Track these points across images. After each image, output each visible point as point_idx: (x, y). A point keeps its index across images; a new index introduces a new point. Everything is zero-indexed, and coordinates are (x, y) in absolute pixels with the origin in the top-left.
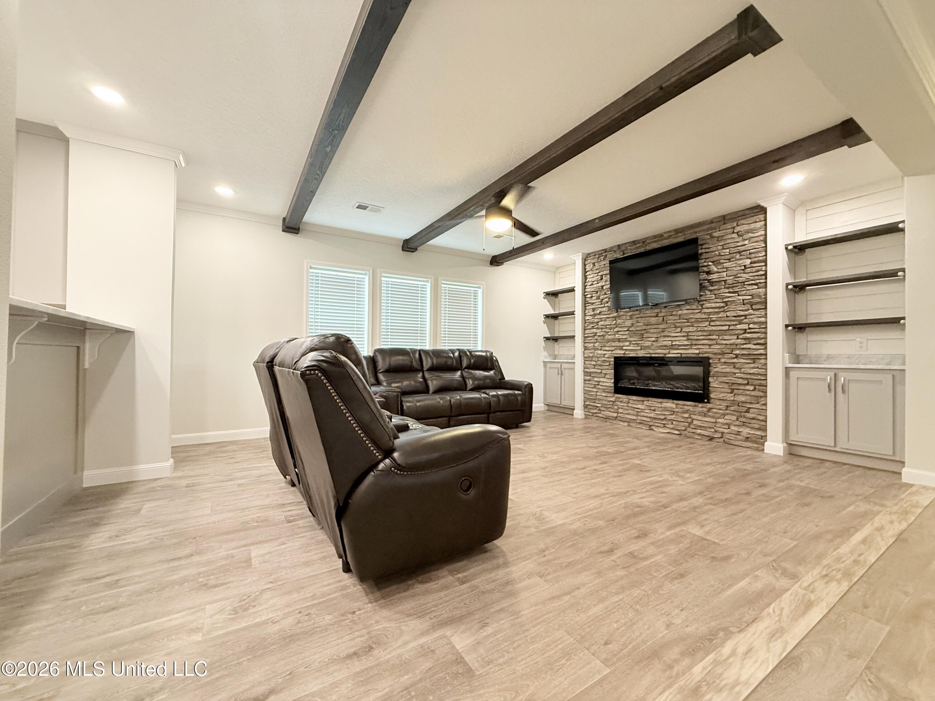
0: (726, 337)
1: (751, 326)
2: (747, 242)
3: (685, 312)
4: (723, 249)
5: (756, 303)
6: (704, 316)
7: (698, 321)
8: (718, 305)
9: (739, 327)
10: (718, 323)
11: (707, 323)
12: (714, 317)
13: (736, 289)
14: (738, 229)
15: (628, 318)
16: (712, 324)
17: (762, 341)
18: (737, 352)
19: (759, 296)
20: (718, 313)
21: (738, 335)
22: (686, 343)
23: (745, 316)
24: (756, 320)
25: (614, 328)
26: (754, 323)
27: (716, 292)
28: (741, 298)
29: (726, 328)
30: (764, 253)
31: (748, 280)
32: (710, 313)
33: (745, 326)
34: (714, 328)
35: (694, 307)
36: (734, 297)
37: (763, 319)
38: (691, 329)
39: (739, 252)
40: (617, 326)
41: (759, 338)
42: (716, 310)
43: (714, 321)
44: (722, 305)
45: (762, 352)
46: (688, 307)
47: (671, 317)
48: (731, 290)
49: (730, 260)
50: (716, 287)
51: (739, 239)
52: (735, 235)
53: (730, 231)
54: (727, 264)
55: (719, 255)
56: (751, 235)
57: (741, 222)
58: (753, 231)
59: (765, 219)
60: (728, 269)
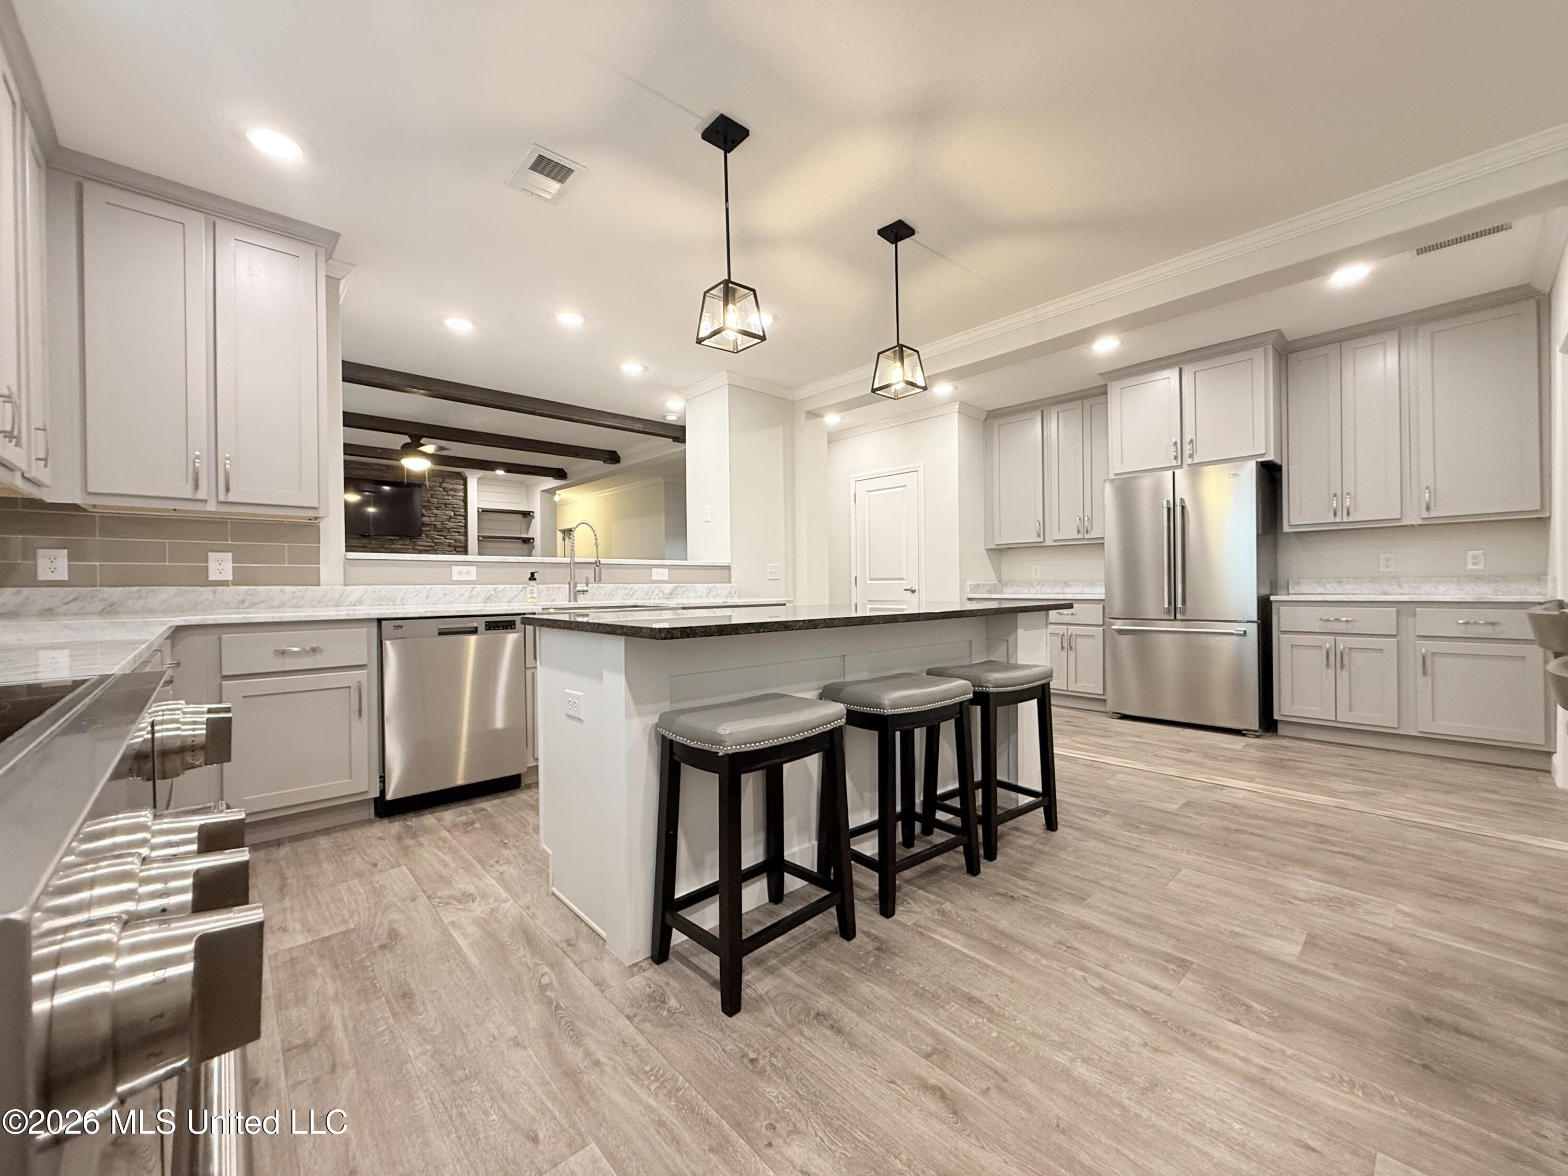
2: (450, 498)
4: (432, 497)
5: (459, 547)
8: (429, 544)
13: (444, 533)
14: (444, 485)
19: (460, 542)
27: (427, 533)
28: (448, 541)
30: (463, 510)
31: (453, 528)
35: (408, 543)
36: (442, 540)
39: (446, 504)
42: (428, 548)
44: (433, 544)
46: (401, 542)
48: (439, 533)
49: (437, 509)
50: (428, 529)
51: (445, 493)
52: (441, 489)
53: (438, 484)
54: (435, 511)
55: (429, 502)
56: (454, 493)
57: (446, 480)
58: (455, 490)
59: (465, 485)
60: (436, 515)
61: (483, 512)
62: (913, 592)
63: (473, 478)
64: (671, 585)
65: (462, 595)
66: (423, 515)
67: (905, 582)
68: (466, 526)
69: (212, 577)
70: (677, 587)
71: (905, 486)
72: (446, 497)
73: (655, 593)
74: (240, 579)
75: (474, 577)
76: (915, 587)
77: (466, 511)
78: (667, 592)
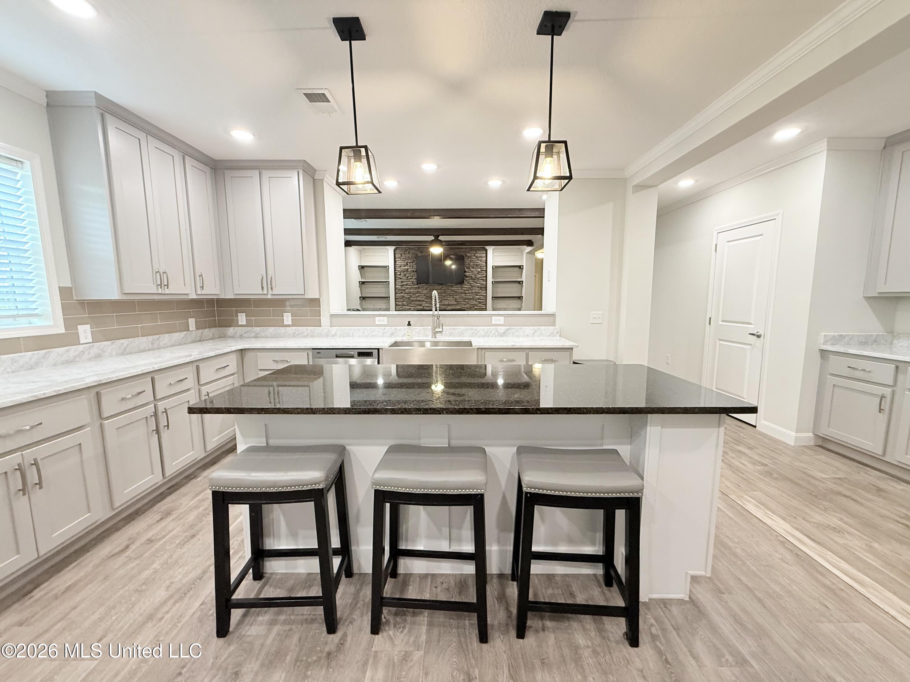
0: (471, 301)
1: (481, 297)
2: (479, 261)
3: (455, 288)
4: (470, 262)
5: (483, 288)
6: (463, 291)
7: (461, 293)
8: (469, 287)
9: (477, 297)
10: (469, 295)
11: (464, 295)
12: (467, 292)
13: (476, 281)
14: (476, 255)
15: (425, 289)
16: (466, 295)
17: (484, 303)
18: (476, 307)
19: (484, 285)
20: (468, 290)
21: (476, 300)
22: (455, 303)
23: (479, 292)
24: (483, 294)
25: (416, 294)
26: (482, 296)
27: (468, 281)
28: (477, 285)
29: (472, 297)
30: (485, 268)
31: (480, 277)
32: (465, 290)
33: (478, 297)
34: (467, 297)
36: (475, 284)
37: (485, 294)
38: (457, 297)
39: (477, 265)
40: (418, 292)
41: (484, 302)
43: (466, 294)
45: (484, 307)
46: (456, 286)
47: (448, 291)
48: (473, 281)
49: (473, 268)
50: (468, 279)
51: (476, 259)
52: (475, 257)
53: (473, 255)
54: (472, 269)
55: (469, 264)
56: (481, 259)
57: (477, 252)
58: (481, 257)
59: (486, 254)
60: (472, 272)
61: (495, 268)
62: (759, 336)
63: (490, 250)
64: (504, 327)
65: (379, 332)
66: (465, 272)
67: (753, 326)
68: (486, 277)
69: (285, 323)
70: (509, 329)
71: (762, 235)
72: (477, 261)
73: (492, 333)
74: (295, 324)
75: (385, 323)
76: (761, 332)
77: (486, 268)
78: (501, 332)
